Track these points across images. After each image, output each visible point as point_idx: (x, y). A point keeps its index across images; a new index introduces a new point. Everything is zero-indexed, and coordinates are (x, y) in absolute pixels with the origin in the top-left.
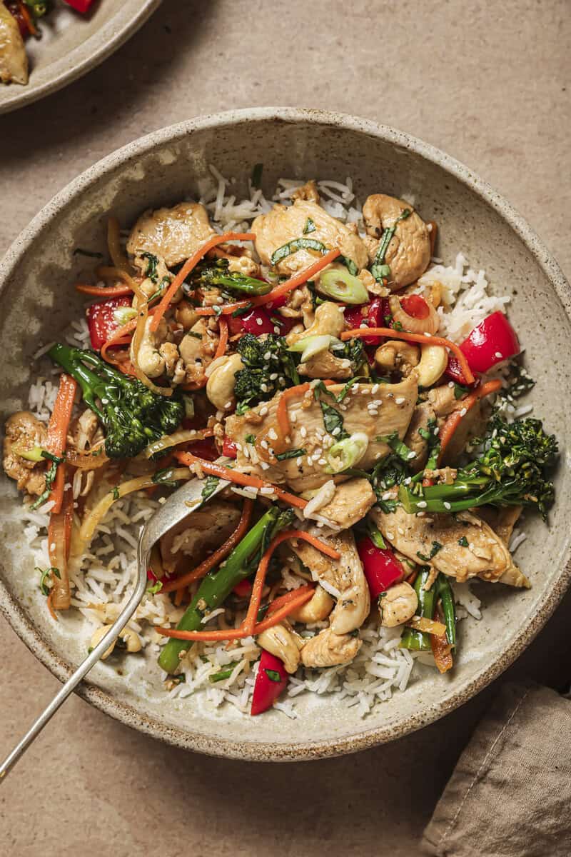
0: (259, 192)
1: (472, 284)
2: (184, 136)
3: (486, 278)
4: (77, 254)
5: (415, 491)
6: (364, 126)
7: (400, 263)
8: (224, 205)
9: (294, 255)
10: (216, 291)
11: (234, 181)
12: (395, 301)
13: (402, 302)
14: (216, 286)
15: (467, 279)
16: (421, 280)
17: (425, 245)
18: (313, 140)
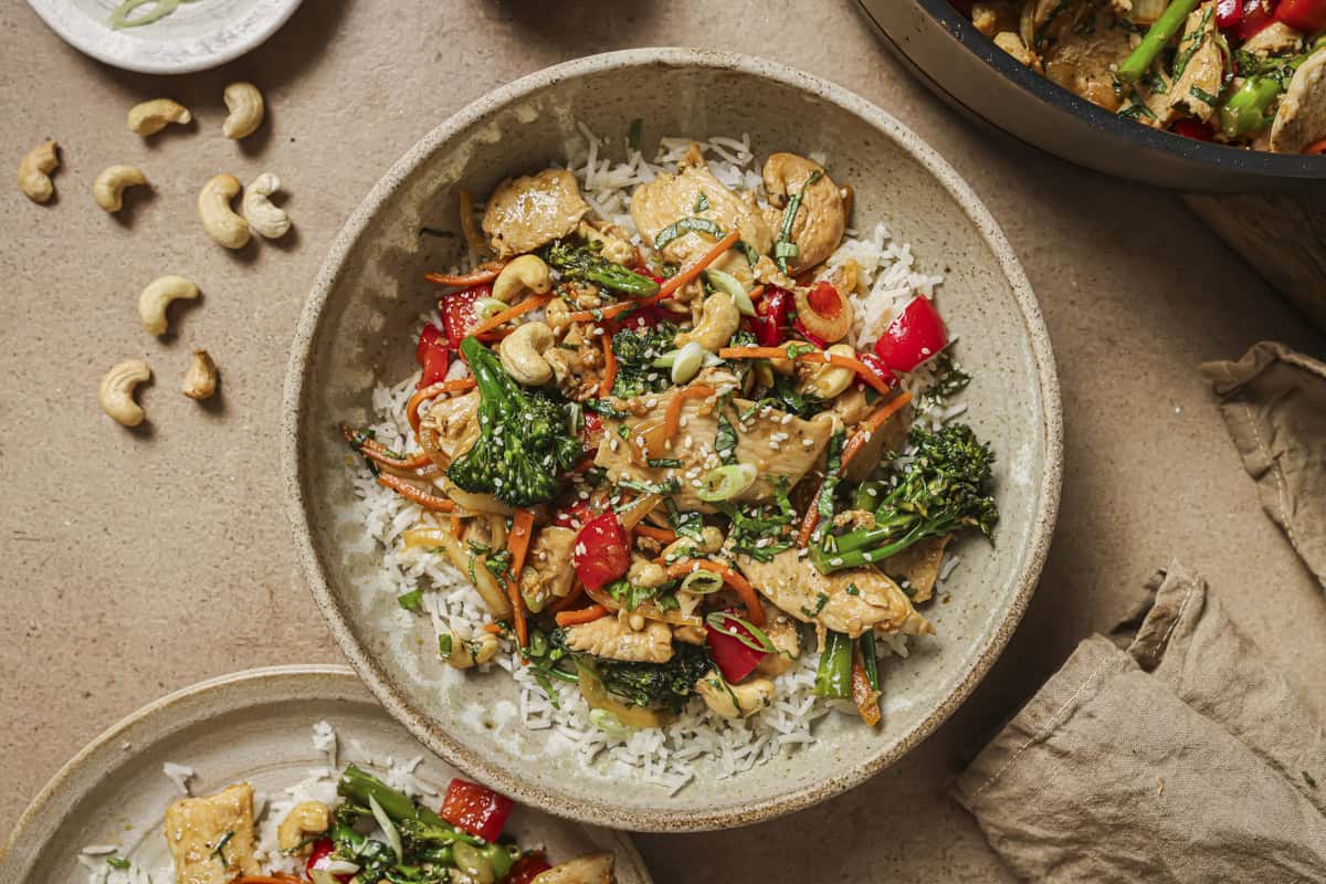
0: (639, 153)
1: (894, 260)
2: (546, 87)
3: (911, 252)
4: (424, 235)
5: (826, 548)
6: (766, 69)
7: (809, 237)
8: (597, 171)
9: (683, 238)
10: (592, 289)
11: (607, 141)
12: (801, 294)
13: (809, 297)
14: (593, 283)
15: (887, 255)
16: (832, 259)
17: (837, 215)
18: (704, 88)
